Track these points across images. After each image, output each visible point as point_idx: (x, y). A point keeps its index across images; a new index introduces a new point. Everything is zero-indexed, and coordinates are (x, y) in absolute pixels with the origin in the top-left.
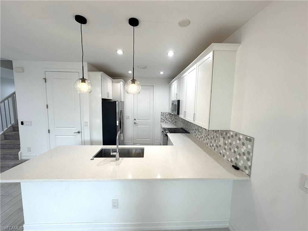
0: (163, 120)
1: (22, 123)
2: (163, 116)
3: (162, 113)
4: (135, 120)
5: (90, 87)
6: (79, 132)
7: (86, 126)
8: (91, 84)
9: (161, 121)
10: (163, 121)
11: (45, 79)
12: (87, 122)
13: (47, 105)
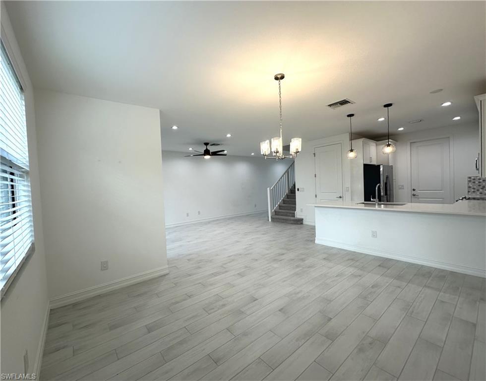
0: (473, 190)
1: (298, 190)
2: (474, 182)
3: (470, 178)
4: (414, 190)
5: (356, 154)
6: (340, 197)
7: (348, 191)
8: (357, 152)
9: (469, 192)
10: (474, 192)
11: (314, 154)
12: (348, 188)
13: (315, 175)
